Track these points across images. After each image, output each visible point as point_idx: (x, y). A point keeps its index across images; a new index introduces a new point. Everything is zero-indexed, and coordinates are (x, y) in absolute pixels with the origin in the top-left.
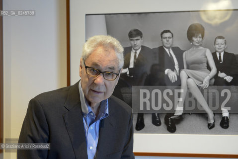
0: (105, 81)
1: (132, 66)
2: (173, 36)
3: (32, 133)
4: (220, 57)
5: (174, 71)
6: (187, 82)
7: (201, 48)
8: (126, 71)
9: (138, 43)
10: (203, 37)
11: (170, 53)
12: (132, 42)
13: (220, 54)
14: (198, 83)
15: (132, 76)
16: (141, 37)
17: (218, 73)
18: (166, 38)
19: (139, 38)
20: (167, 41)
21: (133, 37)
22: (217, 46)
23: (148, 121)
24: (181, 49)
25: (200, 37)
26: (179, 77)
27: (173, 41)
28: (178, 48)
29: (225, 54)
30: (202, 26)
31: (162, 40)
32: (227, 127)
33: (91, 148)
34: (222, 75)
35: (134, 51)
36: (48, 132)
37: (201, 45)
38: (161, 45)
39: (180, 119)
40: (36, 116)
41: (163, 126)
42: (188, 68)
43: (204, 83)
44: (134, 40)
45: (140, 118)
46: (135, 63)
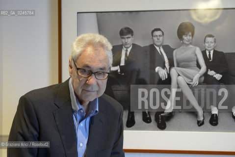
1: (123, 64)
2: (163, 34)
3: (22, 130)
4: (210, 55)
5: (164, 69)
6: (177, 80)
7: (191, 46)
8: (117, 68)
9: (129, 41)
10: (193, 35)
11: (160, 51)
12: (123, 40)
13: (210, 52)
14: (188, 81)
15: (123, 74)
16: (132, 35)
17: (207, 71)
18: (157, 36)
19: (130, 36)
20: (158, 39)
21: (124, 35)
22: (207, 45)
23: (138, 118)
24: (172, 47)
25: (190, 36)
26: (169, 75)
27: (163, 40)
28: (168, 46)
29: (215, 52)
30: (192, 25)
31: (152, 38)
32: (216, 124)
33: (81, 145)
34: (211, 73)
35: (125, 49)
36: (38, 128)
37: (191, 44)
38: (152, 43)
39: (170, 116)
40: (27, 113)
41: (153, 123)
42: (178, 66)
43: (194, 80)
44: (125, 38)
45: (131, 115)
46: (125, 61)
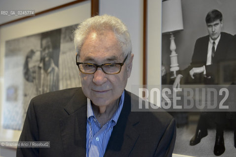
0: (107, 76)
1: (209, 63)
8: (202, 70)
9: (217, 29)
12: (210, 29)
16: (221, 20)
19: (218, 21)
21: (211, 22)
35: (212, 41)
44: (212, 26)
45: (219, 137)
46: (213, 58)
